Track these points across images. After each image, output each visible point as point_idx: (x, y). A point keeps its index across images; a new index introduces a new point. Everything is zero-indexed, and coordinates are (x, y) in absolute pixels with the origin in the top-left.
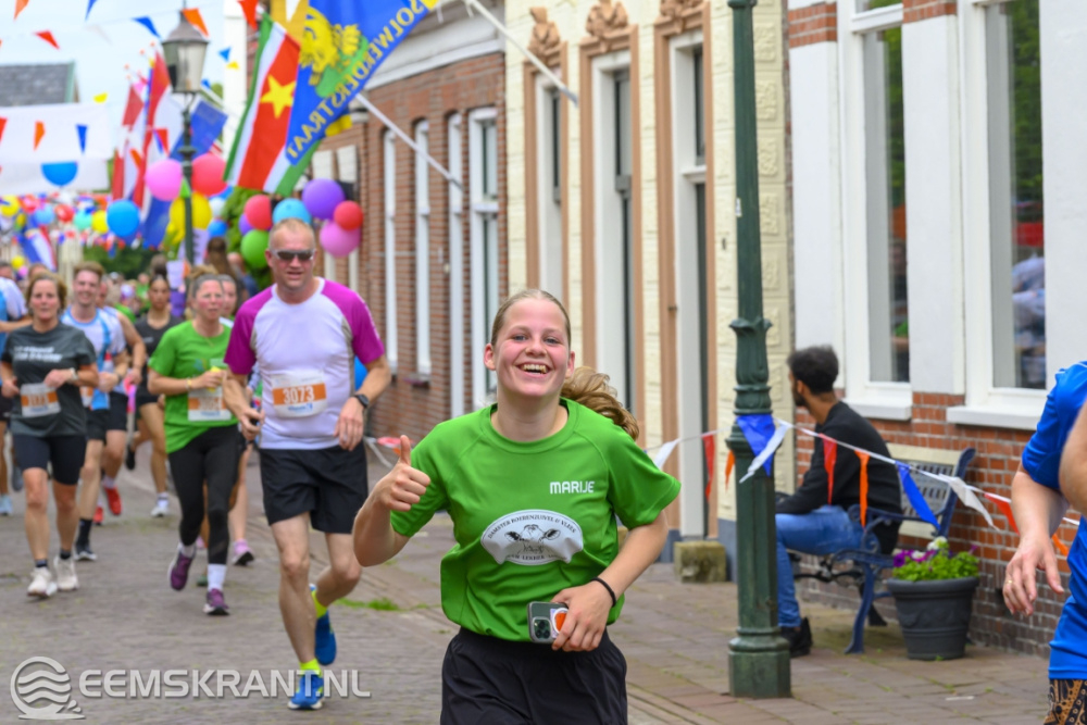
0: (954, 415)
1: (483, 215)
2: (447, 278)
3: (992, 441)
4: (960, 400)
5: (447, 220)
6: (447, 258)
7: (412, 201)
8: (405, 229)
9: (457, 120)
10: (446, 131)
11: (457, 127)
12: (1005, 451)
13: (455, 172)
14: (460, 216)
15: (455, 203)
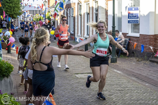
0: (127, 35)
1: (71, 16)
2: (68, 21)
3: (132, 38)
4: (128, 34)
5: (68, 17)
11: (69, 9)
12: (134, 39)
13: (69, 13)
14: (69, 16)
15: (69, 15)
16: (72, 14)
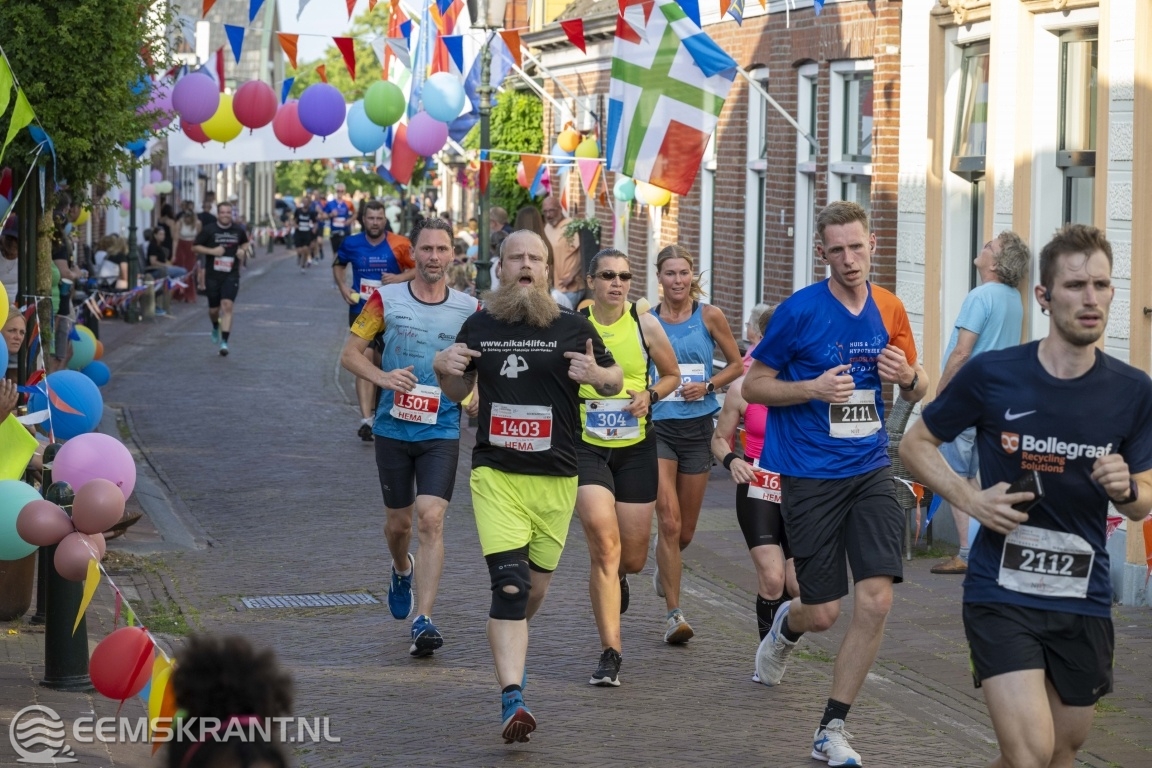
1: (842, 176)
2: (790, 243)
5: (793, 179)
6: (791, 220)
7: (743, 154)
8: (731, 184)
9: (812, 70)
10: (795, 82)
11: (811, 78)
13: (803, 124)
14: (811, 176)
15: (804, 159)
16: (853, 149)
